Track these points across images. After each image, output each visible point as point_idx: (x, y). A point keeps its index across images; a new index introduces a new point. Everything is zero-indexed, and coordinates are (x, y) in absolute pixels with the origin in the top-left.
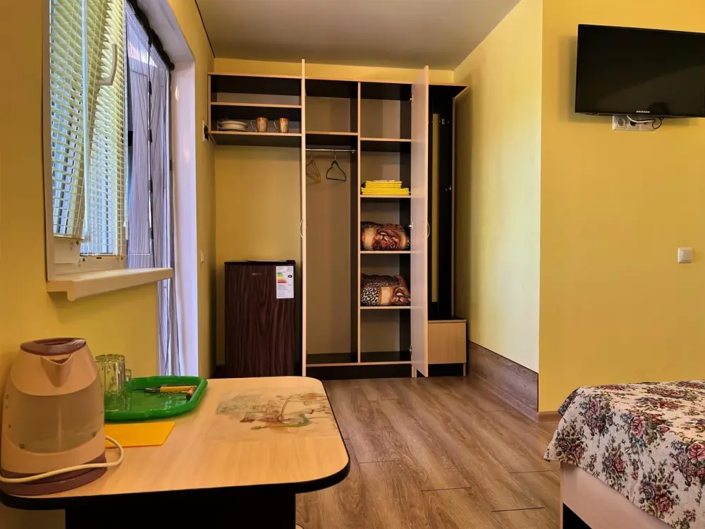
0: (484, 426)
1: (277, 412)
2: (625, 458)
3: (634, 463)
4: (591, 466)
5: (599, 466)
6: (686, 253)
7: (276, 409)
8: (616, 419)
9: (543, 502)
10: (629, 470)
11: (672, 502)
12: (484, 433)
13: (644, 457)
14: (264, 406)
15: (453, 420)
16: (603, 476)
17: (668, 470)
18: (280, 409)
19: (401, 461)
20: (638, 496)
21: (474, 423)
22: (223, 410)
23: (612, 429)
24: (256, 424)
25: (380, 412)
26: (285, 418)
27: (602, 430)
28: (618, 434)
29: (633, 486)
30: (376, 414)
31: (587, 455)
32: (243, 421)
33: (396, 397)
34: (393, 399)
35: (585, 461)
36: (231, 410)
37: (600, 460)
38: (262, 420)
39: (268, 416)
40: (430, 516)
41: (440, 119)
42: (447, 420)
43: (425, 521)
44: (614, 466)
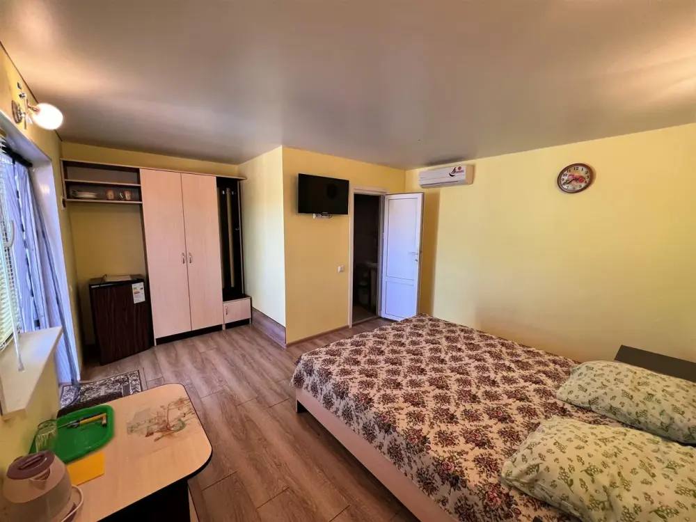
0: (262, 357)
1: (165, 421)
2: (318, 387)
3: (321, 389)
4: (307, 388)
5: (309, 388)
6: (341, 268)
7: (163, 419)
8: (315, 372)
9: (289, 395)
10: (319, 391)
11: (332, 404)
12: (263, 361)
13: (324, 388)
14: (155, 418)
15: (247, 356)
16: (311, 392)
17: (331, 393)
18: (166, 418)
19: (224, 390)
20: (322, 402)
21: (257, 356)
22: (131, 430)
23: (314, 375)
24: (157, 435)
25: (207, 359)
26: (171, 424)
27: (311, 375)
28: (315, 378)
29: (321, 397)
30: (205, 361)
31: (305, 383)
32: (147, 436)
33: (215, 347)
34: (214, 348)
35: (304, 386)
36: (136, 427)
37: (310, 386)
38: (158, 432)
39: (161, 426)
40: (241, 420)
41: (231, 192)
42: (244, 356)
43: (239, 424)
44: (314, 389)
